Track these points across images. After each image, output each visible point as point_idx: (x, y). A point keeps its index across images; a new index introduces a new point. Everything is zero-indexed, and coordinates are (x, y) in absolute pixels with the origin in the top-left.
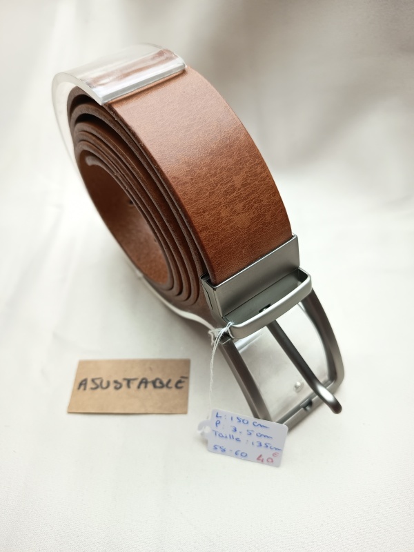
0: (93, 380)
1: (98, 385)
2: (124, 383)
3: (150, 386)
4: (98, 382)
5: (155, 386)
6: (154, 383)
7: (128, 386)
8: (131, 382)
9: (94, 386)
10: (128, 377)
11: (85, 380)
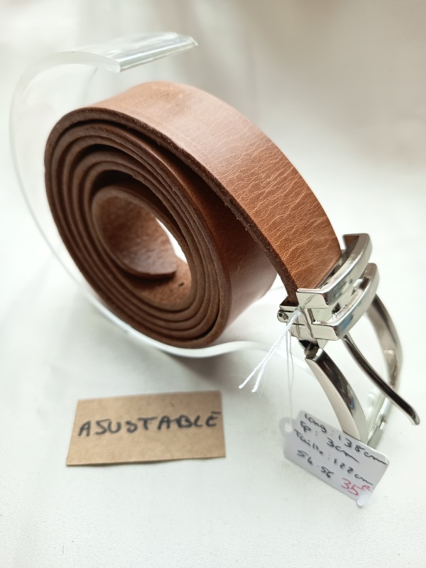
0: (98, 423)
1: (105, 429)
2: (140, 424)
3: (174, 426)
4: (105, 425)
5: (180, 425)
6: (178, 421)
7: (146, 427)
8: (149, 422)
9: (100, 430)
10: (144, 416)
11: (88, 424)
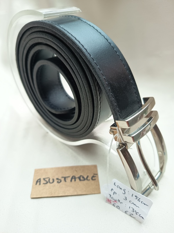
0: (44, 179)
1: (47, 182)
2: (63, 179)
3: (77, 180)
4: (47, 180)
5: (80, 180)
6: (79, 178)
7: (65, 181)
8: (66, 178)
9: (45, 182)
10: (64, 176)
11: (40, 179)
